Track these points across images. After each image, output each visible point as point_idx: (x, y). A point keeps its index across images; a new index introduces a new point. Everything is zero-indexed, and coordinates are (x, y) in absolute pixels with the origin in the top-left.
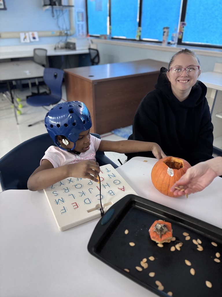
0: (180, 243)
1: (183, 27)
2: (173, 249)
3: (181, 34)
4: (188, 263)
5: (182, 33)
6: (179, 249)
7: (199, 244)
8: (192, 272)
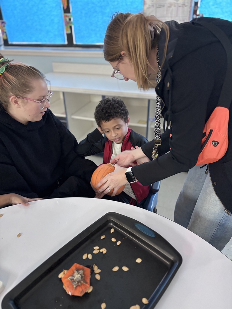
0: (94, 267)
1: (4, 26)
2: (98, 277)
3: (5, 34)
4: (116, 269)
5: (5, 32)
6: (99, 271)
7: (99, 249)
8: (125, 269)
